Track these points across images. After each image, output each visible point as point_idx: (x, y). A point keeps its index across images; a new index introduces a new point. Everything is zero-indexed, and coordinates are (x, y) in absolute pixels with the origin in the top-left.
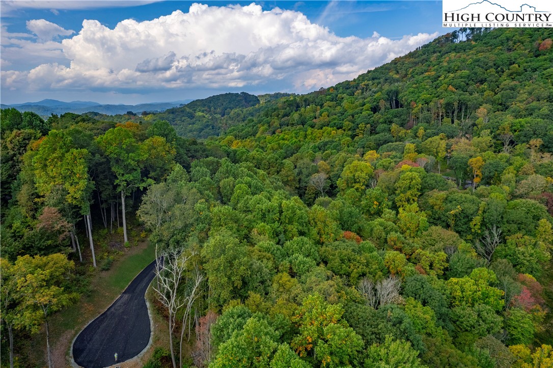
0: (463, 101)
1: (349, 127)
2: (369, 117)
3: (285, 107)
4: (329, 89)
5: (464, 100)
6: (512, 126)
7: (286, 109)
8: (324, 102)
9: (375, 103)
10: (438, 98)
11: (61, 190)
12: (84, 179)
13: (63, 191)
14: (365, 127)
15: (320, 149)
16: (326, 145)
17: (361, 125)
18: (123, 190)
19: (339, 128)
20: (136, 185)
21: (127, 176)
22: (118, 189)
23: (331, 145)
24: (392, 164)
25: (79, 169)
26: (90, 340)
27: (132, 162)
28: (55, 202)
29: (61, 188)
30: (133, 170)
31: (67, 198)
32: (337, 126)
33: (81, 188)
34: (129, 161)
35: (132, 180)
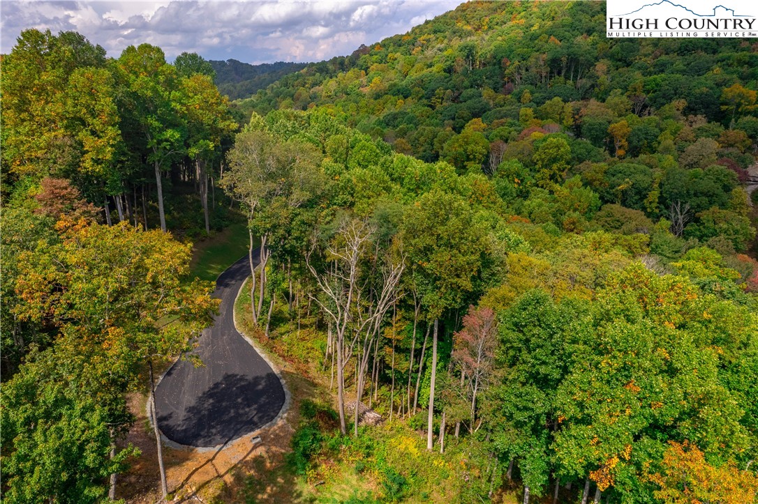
0: (573, 56)
1: (420, 95)
2: (446, 80)
3: (313, 72)
4: (373, 47)
5: (575, 55)
6: (645, 85)
7: (314, 75)
8: (369, 65)
9: (448, 63)
10: (538, 53)
11: (71, 146)
12: (113, 126)
13: (75, 148)
14: (444, 94)
15: (387, 125)
16: (397, 119)
17: (437, 91)
18: (159, 161)
19: (406, 97)
20: (182, 151)
21: (169, 133)
22: (150, 159)
23: (403, 118)
24: (514, 134)
25: (106, 104)
26: (178, 404)
27: (178, 107)
28: (61, 169)
29: (69, 143)
30: (174, 125)
31: (84, 162)
32: (402, 94)
33: (111, 142)
34: (173, 104)
35: (177, 140)
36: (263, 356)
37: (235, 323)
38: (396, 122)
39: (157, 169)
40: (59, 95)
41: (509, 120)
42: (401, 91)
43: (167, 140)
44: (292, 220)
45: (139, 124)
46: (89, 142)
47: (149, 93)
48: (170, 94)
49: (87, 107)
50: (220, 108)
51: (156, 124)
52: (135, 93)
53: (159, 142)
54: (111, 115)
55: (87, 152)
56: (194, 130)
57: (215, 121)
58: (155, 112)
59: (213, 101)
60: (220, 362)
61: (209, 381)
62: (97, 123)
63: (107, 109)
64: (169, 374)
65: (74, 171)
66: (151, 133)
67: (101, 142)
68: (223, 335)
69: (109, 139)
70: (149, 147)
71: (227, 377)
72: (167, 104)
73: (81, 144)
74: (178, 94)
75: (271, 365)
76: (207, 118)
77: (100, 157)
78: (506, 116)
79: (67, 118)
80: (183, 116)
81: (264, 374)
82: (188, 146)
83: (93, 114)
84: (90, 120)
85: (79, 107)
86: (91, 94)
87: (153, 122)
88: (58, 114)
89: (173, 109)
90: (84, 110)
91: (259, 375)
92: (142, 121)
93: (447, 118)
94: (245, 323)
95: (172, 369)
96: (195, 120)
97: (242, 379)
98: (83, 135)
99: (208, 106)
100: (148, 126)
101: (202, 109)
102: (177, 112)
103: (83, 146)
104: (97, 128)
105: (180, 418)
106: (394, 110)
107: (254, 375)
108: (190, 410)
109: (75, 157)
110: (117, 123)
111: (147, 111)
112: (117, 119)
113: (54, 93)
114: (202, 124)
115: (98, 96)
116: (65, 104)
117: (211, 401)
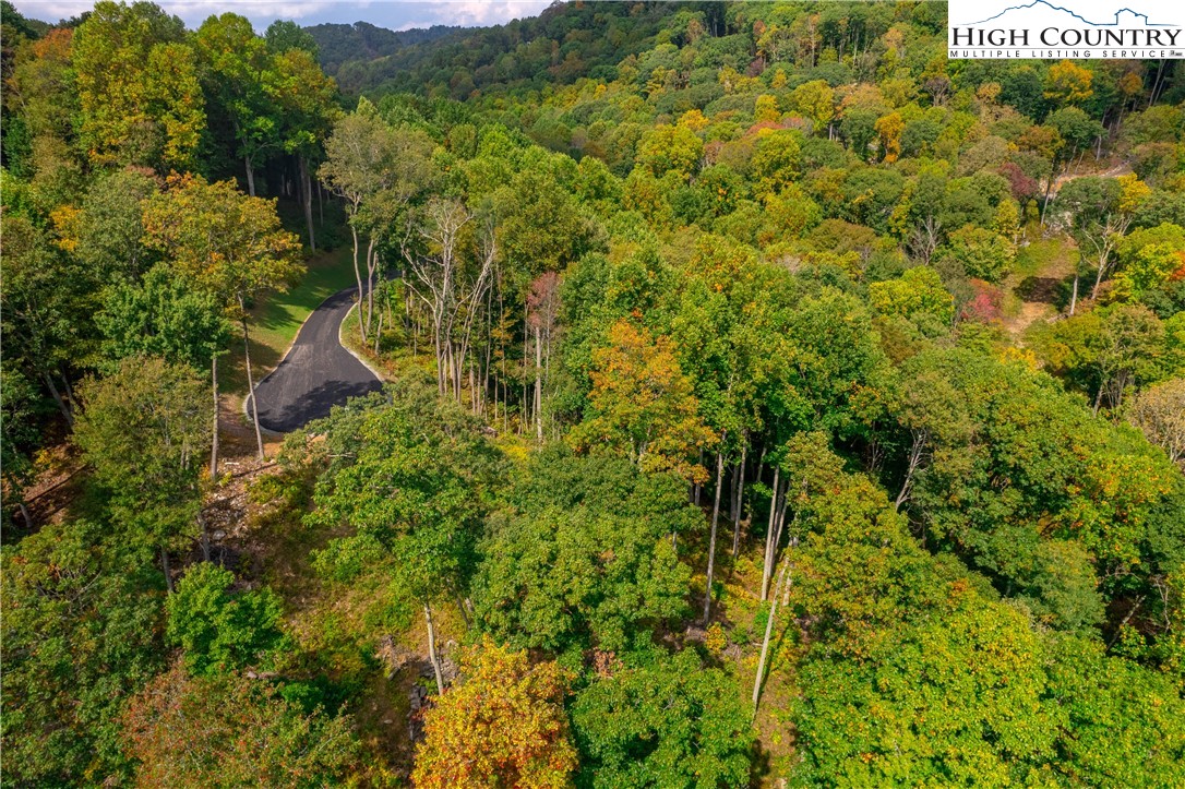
0: (856, 18)
1: (631, 78)
2: (670, 55)
3: (481, 42)
5: (859, 16)
6: (949, 62)
7: (482, 47)
8: (565, 31)
9: (678, 28)
10: (807, 13)
11: (153, 131)
12: (198, 109)
13: (157, 134)
14: (665, 75)
15: (579, 122)
16: (591, 112)
17: (656, 72)
18: (250, 155)
19: (609, 81)
20: (276, 144)
21: (261, 122)
22: (240, 153)
23: (601, 111)
24: (739, 130)
25: (190, 84)
26: (275, 403)
27: (271, 90)
28: (143, 157)
29: (151, 128)
30: (265, 113)
31: (168, 149)
32: (606, 76)
33: (197, 127)
34: (265, 86)
35: (270, 130)
36: (368, 367)
37: (340, 339)
38: (591, 117)
39: (248, 166)
40: (139, 74)
41: (738, 112)
42: (604, 72)
43: (259, 130)
44: (397, 215)
45: (225, 111)
46: (173, 127)
47: (236, 73)
48: (260, 73)
49: (170, 87)
50: (323, 91)
51: (245, 110)
52: (219, 73)
53: (250, 132)
54: (195, 97)
55: (171, 138)
56: (291, 120)
57: (317, 109)
58: (243, 96)
59: (315, 83)
60: (321, 372)
61: (308, 386)
62: (180, 106)
63: (192, 90)
64: (266, 381)
65: (158, 160)
66: (240, 122)
67: (186, 127)
68: (326, 349)
69: (193, 125)
70: (237, 137)
71: (328, 384)
72: (257, 86)
73: (164, 129)
74: (269, 74)
75: (377, 374)
76: (307, 106)
77: (186, 143)
78: (736, 106)
79: (148, 100)
80: (278, 101)
81: (368, 380)
82: (285, 138)
83: (176, 95)
84: (172, 102)
85: (161, 88)
86: (173, 72)
87: (241, 107)
88: (138, 95)
89: (264, 93)
90: (167, 92)
91: (362, 381)
92: (228, 106)
93: (661, 111)
94: (353, 342)
95: (270, 377)
96: (293, 107)
97: (344, 384)
98: (166, 118)
99: (308, 90)
100: (236, 113)
101: (301, 94)
102: (269, 97)
103: (166, 133)
104: (181, 111)
105: (277, 413)
106: (589, 101)
107: (357, 381)
108: (288, 408)
109: (158, 144)
110: (203, 106)
111: (234, 95)
112: (201, 101)
113: (133, 73)
114: (302, 113)
115: (180, 76)
116: (145, 84)
117: (310, 401)
